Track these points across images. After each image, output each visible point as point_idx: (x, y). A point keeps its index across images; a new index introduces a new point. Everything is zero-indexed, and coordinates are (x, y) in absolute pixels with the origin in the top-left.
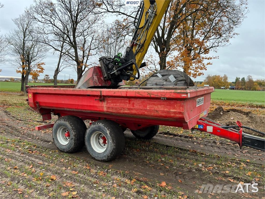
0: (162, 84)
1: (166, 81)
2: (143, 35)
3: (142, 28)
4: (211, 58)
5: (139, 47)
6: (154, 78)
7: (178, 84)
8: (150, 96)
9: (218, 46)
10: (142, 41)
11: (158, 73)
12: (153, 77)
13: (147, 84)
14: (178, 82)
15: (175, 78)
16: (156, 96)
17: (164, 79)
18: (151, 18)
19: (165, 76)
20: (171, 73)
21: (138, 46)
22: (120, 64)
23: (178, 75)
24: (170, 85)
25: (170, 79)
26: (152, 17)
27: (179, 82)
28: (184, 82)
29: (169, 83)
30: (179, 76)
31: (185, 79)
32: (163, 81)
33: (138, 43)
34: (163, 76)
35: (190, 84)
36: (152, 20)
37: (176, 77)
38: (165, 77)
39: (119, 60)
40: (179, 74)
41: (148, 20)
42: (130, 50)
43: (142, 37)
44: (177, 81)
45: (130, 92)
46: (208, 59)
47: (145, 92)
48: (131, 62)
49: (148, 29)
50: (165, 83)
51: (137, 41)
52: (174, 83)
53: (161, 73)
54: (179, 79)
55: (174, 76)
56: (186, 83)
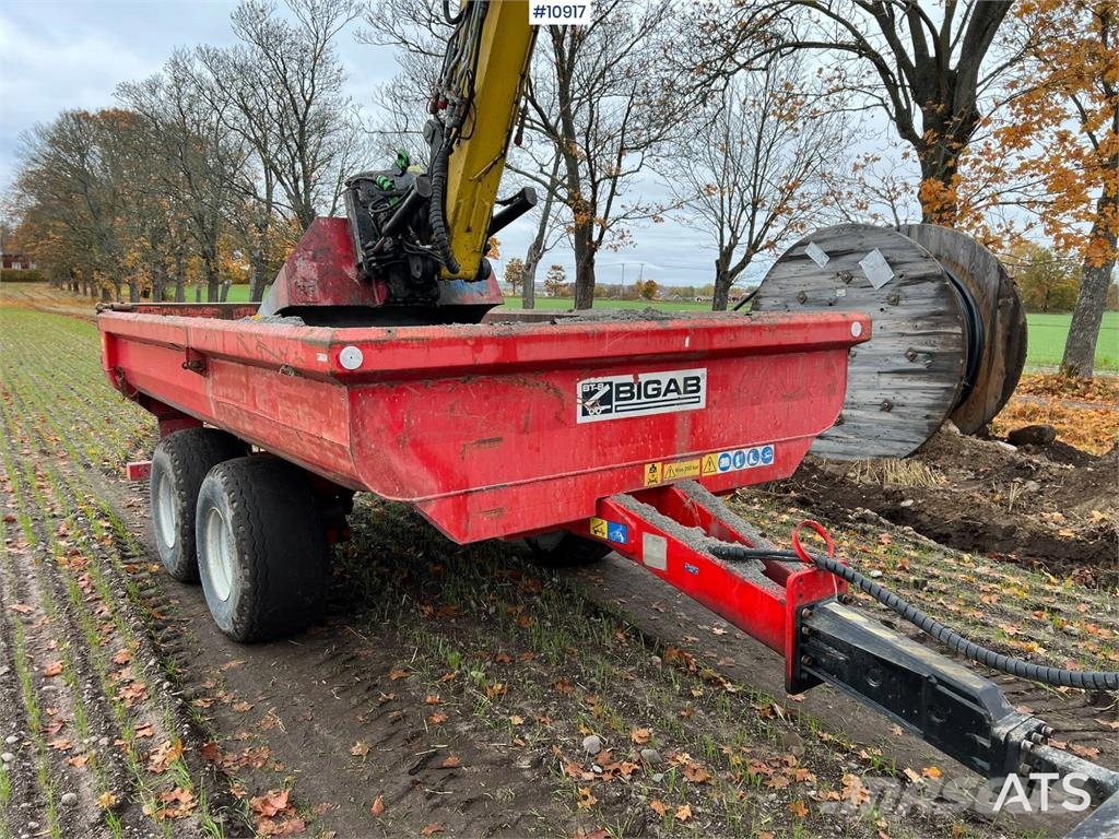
0: (828, 296)
1: (848, 280)
6: (794, 267)
7: (906, 297)
11: (812, 244)
12: (786, 264)
13: (761, 297)
14: (904, 288)
15: (893, 265)
17: (838, 275)
19: (844, 259)
20: (870, 238)
23: (906, 253)
24: (864, 303)
25: (867, 272)
27: (909, 290)
28: (936, 285)
29: (863, 295)
30: (908, 255)
31: (937, 270)
32: (833, 284)
34: (833, 255)
35: (998, 297)
37: (898, 260)
38: (842, 264)
40: (913, 247)
44: (901, 281)
50: (841, 293)
52: (887, 292)
53: (825, 241)
54: (910, 270)
55: (887, 258)
56: (943, 292)
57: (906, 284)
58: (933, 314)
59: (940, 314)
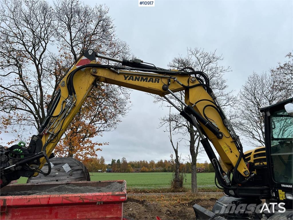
0: (53, 174)
1: (59, 170)
2: (57, 124)
3: (57, 116)
4: (101, 145)
5: (51, 137)
7: (74, 174)
8: (82, 201)
9: (104, 130)
10: (56, 131)
14: (73, 172)
15: (71, 167)
16: (91, 201)
17: (56, 169)
18: (69, 108)
19: (58, 165)
20: (65, 161)
21: (50, 135)
22: (22, 157)
23: (74, 164)
24: (63, 176)
25: (64, 168)
26: (71, 107)
27: (75, 172)
28: (81, 171)
29: (63, 174)
30: (75, 165)
31: (81, 168)
32: (55, 171)
33: (51, 133)
34: (55, 165)
36: (70, 111)
37: (72, 166)
38: (58, 167)
39: (22, 151)
40: (76, 163)
41: (65, 109)
42: (38, 139)
43: (56, 126)
44: (73, 170)
45: (55, 198)
46: (99, 145)
47: (76, 196)
48: (40, 155)
49: (65, 119)
50: (57, 173)
51: (49, 130)
52: (69, 173)
53: (53, 161)
54: (75, 168)
55: (69, 165)
56: (83, 172)
57: (74, 171)
58: (80, 178)
59: (82, 177)
